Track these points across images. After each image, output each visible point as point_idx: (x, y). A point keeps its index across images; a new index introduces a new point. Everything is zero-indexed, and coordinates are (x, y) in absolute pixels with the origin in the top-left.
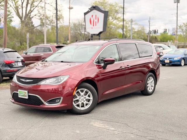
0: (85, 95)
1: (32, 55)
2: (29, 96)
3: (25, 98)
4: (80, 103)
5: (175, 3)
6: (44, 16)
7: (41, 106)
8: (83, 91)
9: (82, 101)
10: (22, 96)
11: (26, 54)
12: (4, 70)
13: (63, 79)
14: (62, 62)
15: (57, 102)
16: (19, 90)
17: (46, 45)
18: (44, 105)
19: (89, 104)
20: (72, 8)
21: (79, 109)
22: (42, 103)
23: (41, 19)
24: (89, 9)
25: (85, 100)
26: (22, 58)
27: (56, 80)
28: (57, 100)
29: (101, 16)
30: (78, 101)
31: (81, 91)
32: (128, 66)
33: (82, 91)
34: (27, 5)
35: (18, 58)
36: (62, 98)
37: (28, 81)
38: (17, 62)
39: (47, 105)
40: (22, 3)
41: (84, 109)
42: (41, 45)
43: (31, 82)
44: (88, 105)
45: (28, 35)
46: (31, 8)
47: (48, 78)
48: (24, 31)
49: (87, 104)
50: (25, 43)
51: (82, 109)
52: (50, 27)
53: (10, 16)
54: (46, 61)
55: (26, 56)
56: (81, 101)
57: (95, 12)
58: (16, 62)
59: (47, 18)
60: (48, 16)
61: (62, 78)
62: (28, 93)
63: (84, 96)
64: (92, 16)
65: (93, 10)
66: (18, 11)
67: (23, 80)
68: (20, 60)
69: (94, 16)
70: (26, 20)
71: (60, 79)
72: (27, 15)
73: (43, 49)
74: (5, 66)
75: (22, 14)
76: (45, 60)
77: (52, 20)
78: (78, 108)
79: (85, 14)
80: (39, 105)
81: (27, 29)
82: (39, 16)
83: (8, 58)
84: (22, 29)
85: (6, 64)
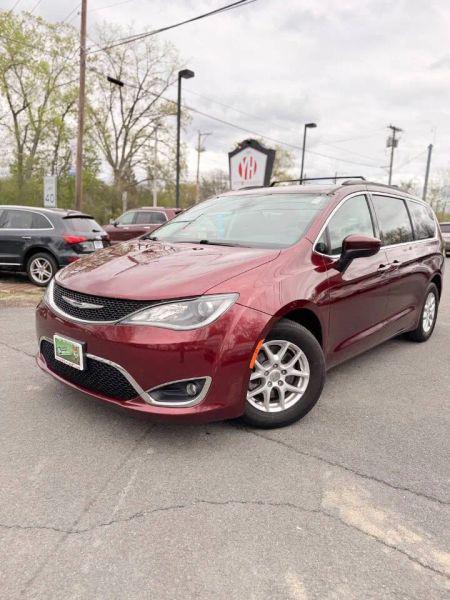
0: (286, 360)
1: (127, 228)
2: (87, 361)
3: (75, 366)
4: (266, 389)
5: (389, 146)
6: (153, 163)
7: (128, 402)
8: (280, 347)
9: (275, 384)
10: (64, 357)
11: (115, 225)
12: (63, 258)
13: (216, 308)
14: (204, 242)
15: (189, 392)
16: (55, 336)
17: (156, 208)
18: (142, 401)
19: (297, 393)
20: (203, 150)
21: (263, 409)
22: (134, 396)
23: (149, 168)
24: (240, 145)
25: (283, 378)
26: (106, 234)
27: (187, 311)
28: (188, 387)
29: (262, 159)
30: (259, 382)
31: (271, 347)
32: (396, 262)
33: (276, 349)
34: (125, 143)
35: (94, 231)
36: (209, 380)
37: (85, 305)
38: (93, 240)
39: (153, 404)
40: (117, 139)
41: (279, 409)
42: (145, 209)
43: (97, 310)
44: (293, 395)
45: (125, 195)
46: (132, 147)
47: (159, 301)
48: (119, 188)
49: (288, 393)
50: (119, 210)
51: (274, 408)
52: (163, 184)
53: (96, 162)
54: (154, 239)
55: (116, 229)
56: (270, 384)
57: (250, 152)
58: (89, 240)
59: (159, 167)
60: (162, 163)
61: (210, 305)
62: (85, 350)
63: (283, 367)
64: (244, 159)
65: (246, 147)
66: (109, 152)
67: (72, 301)
68: (99, 238)
69: (248, 160)
70: (123, 170)
71: (205, 307)
72: (124, 161)
73: (149, 216)
74: (67, 249)
75: (117, 157)
76: (152, 236)
77: (168, 172)
78: (259, 406)
79: (231, 155)
80: (122, 399)
81: (125, 185)
82: (145, 163)
83: (74, 230)
84: (116, 185)
85: (69, 244)
